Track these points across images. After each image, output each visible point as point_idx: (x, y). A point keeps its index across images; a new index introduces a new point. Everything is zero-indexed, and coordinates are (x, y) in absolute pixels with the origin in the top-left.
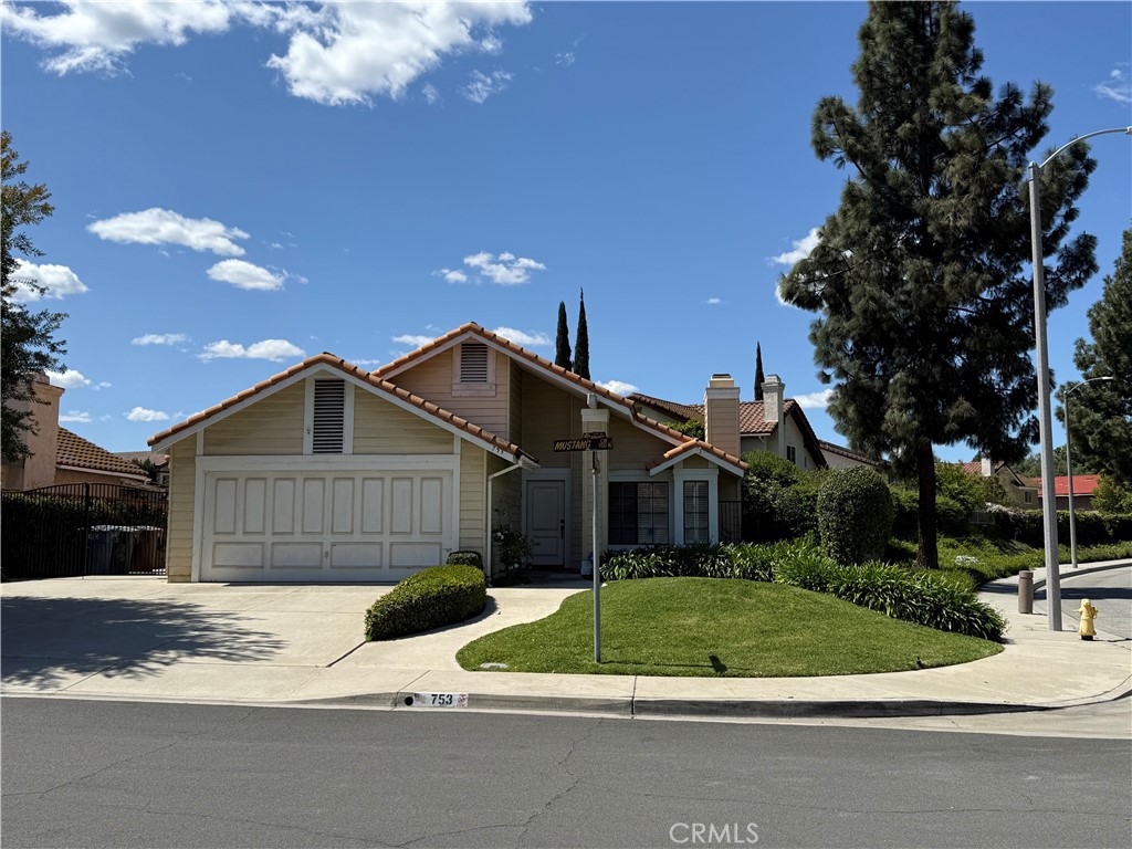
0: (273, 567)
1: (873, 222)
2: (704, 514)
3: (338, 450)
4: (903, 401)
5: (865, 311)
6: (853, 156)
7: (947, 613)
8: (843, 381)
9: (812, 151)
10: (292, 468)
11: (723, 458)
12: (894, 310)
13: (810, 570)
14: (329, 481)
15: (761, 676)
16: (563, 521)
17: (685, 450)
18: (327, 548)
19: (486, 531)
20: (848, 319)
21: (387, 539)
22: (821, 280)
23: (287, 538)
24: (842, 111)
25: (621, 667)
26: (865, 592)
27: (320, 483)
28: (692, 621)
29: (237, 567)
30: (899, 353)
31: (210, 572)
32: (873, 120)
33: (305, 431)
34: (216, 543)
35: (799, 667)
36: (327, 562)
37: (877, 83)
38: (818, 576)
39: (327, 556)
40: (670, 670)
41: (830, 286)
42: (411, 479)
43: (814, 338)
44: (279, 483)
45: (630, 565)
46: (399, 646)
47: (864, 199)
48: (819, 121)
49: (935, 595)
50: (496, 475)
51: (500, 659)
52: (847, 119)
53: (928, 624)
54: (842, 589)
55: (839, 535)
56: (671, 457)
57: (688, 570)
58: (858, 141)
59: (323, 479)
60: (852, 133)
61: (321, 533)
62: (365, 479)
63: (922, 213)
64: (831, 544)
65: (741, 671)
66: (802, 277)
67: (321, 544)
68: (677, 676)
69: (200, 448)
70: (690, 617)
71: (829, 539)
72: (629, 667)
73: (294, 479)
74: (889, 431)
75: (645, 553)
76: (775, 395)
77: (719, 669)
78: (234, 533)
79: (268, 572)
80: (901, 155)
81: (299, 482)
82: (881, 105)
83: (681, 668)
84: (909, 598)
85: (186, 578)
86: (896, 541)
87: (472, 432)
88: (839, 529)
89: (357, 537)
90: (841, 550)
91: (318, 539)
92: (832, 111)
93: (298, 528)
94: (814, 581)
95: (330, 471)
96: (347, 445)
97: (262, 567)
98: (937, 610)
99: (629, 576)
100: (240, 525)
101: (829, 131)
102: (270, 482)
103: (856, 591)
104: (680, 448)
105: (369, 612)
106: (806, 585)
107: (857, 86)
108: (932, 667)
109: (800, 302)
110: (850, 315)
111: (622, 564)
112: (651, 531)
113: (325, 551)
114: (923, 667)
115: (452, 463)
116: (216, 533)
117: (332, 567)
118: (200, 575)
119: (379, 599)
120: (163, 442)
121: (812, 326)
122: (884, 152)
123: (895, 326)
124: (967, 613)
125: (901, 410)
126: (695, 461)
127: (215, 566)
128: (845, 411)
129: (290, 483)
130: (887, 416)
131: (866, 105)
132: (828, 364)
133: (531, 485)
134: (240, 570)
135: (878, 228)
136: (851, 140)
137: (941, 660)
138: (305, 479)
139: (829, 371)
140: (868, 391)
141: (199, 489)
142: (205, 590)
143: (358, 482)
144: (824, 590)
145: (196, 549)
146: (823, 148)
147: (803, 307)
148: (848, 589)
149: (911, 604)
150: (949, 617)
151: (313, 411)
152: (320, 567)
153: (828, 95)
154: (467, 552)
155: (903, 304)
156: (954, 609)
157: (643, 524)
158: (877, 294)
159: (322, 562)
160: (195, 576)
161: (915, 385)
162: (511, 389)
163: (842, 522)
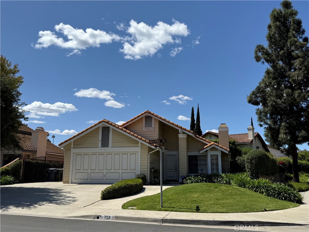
0: (90, 179)
1: (273, 79)
2: (217, 164)
3: (108, 146)
4: (285, 131)
5: (272, 105)
6: (267, 61)
7: (283, 194)
8: (267, 126)
9: (255, 59)
10: (96, 151)
11: (222, 148)
12: (281, 104)
13: (241, 181)
14: (105, 155)
15: (210, 213)
16: (176, 167)
17: (210, 145)
18: (105, 174)
19: (148, 169)
20: (267, 108)
21: (120, 171)
22: (259, 97)
23: (94, 171)
24: (263, 48)
25: (167, 209)
26: (257, 187)
27: (103, 156)
28: (196, 196)
29: (81, 179)
30: (284, 118)
31: (74, 181)
32: (273, 51)
33: (99, 141)
34: (76, 173)
35: (224, 210)
36: (104, 178)
37: (273, 40)
38: (243, 183)
39: (104, 176)
40: (182, 210)
41: (261, 98)
42: (127, 154)
43: (257, 113)
44: (92, 155)
45: (192, 179)
46: (109, 202)
47: (271, 73)
48: (256, 52)
49: (279, 189)
50: (151, 153)
51: (135, 206)
52: (265, 51)
53: (277, 198)
54: (250, 187)
55: (251, 170)
56: (206, 148)
57: (210, 181)
58: (268, 56)
59: (104, 154)
60: (266, 54)
61: (103, 170)
62: (115, 154)
63: (288, 76)
64: (249, 173)
65: (204, 211)
66: (254, 96)
67: (103, 173)
68: (184, 212)
69: (72, 146)
70: (196, 194)
71: (248, 171)
72: (170, 209)
73: (96, 155)
74: (281, 140)
75: (197, 176)
76: (252, 131)
77: (198, 210)
78: (80, 170)
79: (89, 181)
80: (282, 60)
81: (98, 155)
82: (275, 46)
83: (186, 210)
84: (271, 190)
85: (68, 182)
86: (290, 174)
87: (143, 140)
88: (251, 168)
89: (113, 171)
90: (252, 175)
91: (102, 171)
92: (260, 48)
93: (97, 168)
94: (242, 184)
95: (105, 152)
96: (110, 145)
97: (88, 179)
98: (279, 194)
99: (192, 183)
100: (82, 167)
101: (260, 54)
102: (90, 155)
103: (254, 188)
104: (209, 145)
105: (102, 191)
106: (240, 186)
107: (268, 41)
108: (269, 211)
109: (253, 104)
110: (267, 107)
111: (190, 179)
112: (202, 170)
113: (104, 175)
114: (266, 211)
115: (138, 149)
116: (76, 170)
117: (106, 179)
118: (71, 182)
119: (106, 188)
120: (62, 145)
121: (256, 110)
122: (276, 59)
123: (282, 109)
124: (289, 194)
125: (284, 134)
126: (213, 149)
127: (75, 179)
128: (268, 135)
129: (95, 156)
130: (280, 136)
131: (270, 46)
132: (261, 121)
133: (167, 156)
134: (82, 180)
135: (275, 81)
136: (266, 56)
137: (273, 209)
138: (99, 154)
139: (262, 123)
140: (274, 129)
141: (72, 158)
142: (73, 185)
143: (113, 155)
144: (245, 187)
145: (71, 175)
146: (258, 59)
147: (254, 105)
148: (252, 187)
149: (271, 191)
150: (283, 195)
151: (101, 136)
152: (103, 179)
153: (259, 44)
154: (141, 175)
155: (284, 103)
156: (285, 193)
157: (199, 168)
158: (275, 100)
159: (103, 178)
160: (70, 182)
161: (288, 127)
162: (159, 128)
163: (252, 166)
